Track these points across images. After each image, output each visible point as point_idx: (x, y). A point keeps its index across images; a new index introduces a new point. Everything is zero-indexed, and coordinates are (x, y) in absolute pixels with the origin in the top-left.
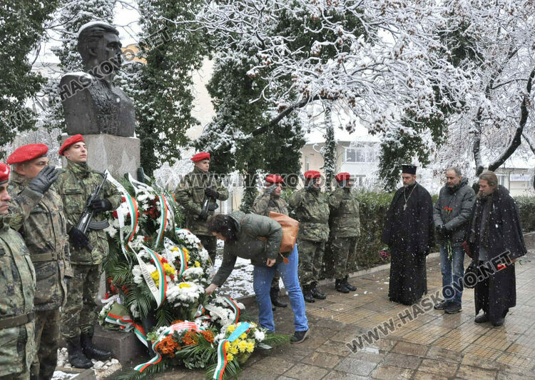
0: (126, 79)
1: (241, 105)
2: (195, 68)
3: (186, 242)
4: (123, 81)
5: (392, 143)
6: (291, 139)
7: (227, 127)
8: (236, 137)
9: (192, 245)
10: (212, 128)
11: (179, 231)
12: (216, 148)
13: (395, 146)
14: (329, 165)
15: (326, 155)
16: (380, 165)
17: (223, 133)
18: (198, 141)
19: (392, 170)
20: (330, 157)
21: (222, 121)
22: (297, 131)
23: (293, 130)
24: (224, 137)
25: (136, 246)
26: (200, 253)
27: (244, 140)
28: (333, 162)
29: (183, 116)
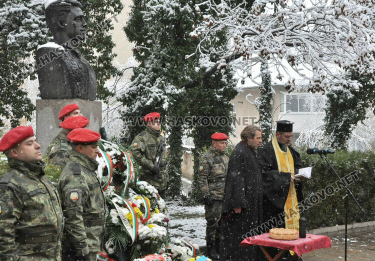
0: (37, 23)
1: (174, 57)
2: (115, 10)
3: (147, 192)
4: (34, 25)
5: (340, 93)
6: (222, 90)
7: (158, 80)
8: (168, 91)
9: (152, 195)
10: (142, 81)
11: (139, 183)
12: (148, 103)
13: (344, 96)
14: (265, 119)
15: (261, 107)
16: (327, 118)
17: (154, 87)
18: (127, 96)
19: (340, 125)
20: (266, 109)
21: (152, 74)
22: (228, 80)
23: (224, 80)
24: (155, 90)
25: (109, 194)
26: (158, 202)
27: (177, 95)
28: (270, 116)
29: (101, 65)
